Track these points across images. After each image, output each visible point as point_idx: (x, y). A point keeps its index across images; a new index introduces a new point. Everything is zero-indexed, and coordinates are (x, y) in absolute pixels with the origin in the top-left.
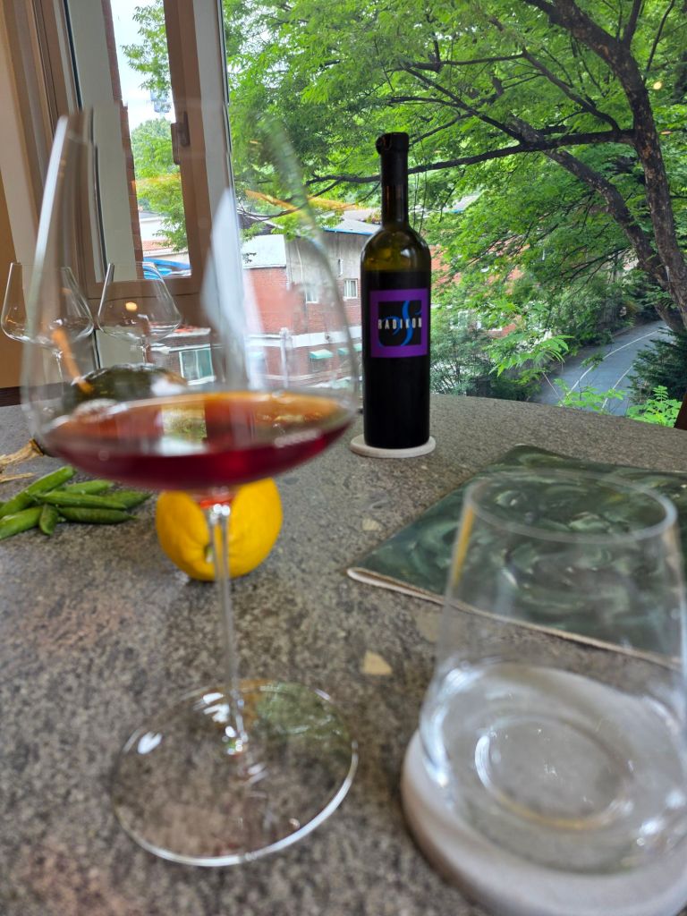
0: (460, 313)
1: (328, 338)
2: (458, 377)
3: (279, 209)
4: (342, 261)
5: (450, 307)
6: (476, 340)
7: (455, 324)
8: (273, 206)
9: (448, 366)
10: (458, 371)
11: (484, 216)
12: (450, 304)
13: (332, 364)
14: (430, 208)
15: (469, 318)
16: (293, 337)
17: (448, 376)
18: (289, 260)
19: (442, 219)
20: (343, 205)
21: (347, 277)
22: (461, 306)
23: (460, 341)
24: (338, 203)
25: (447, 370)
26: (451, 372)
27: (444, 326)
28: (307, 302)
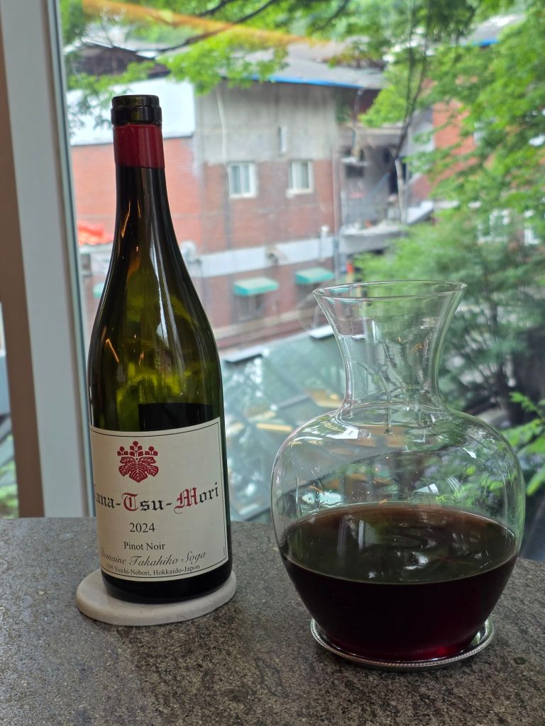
0: (494, 214)
1: (271, 256)
2: (496, 329)
3: (187, 32)
4: (284, 130)
5: (477, 205)
6: (524, 263)
7: (486, 233)
8: (170, 29)
9: (476, 309)
10: (494, 317)
11: (533, 50)
12: (476, 199)
13: (278, 304)
14: (437, 40)
15: (511, 224)
16: (203, 258)
17: (477, 327)
18: (200, 122)
19: (458, 58)
20: (286, 38)
21: (295, 155)
22: (495, 203)
23: (495, 266)
24: (278, 34)
25: (474, 315)
26: (481, 320)
27: (467, 240)
28: (233, 196)
